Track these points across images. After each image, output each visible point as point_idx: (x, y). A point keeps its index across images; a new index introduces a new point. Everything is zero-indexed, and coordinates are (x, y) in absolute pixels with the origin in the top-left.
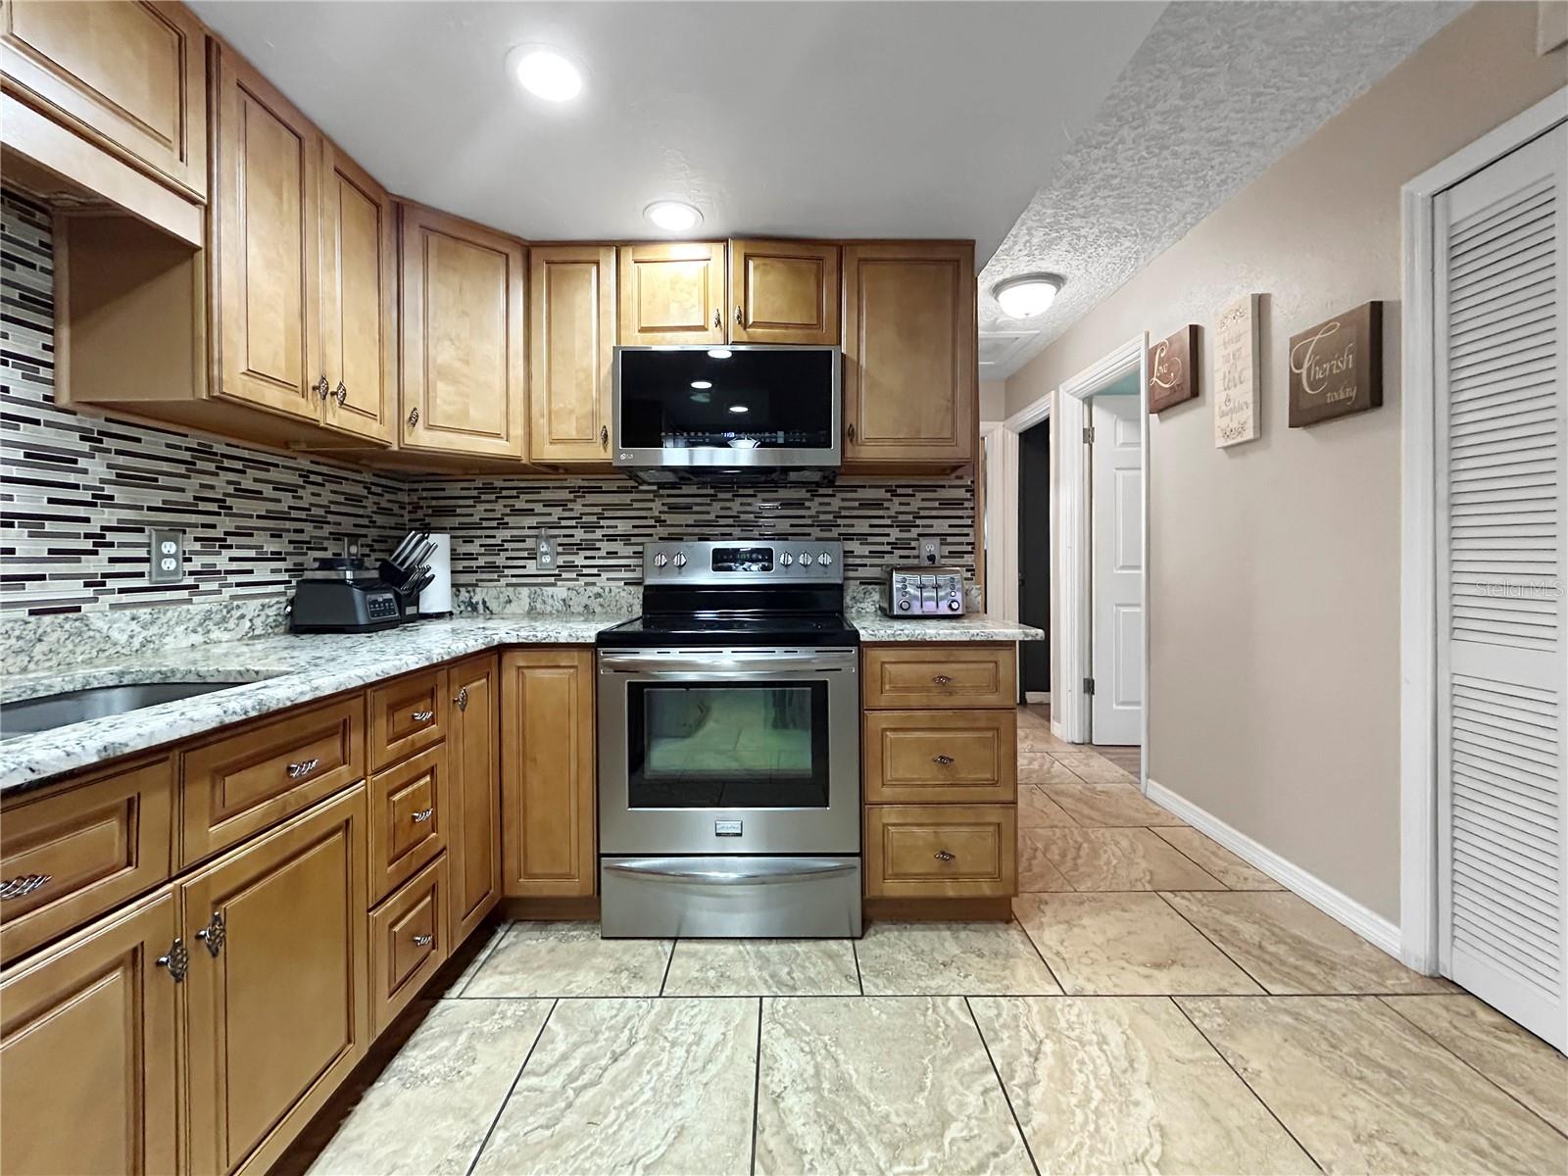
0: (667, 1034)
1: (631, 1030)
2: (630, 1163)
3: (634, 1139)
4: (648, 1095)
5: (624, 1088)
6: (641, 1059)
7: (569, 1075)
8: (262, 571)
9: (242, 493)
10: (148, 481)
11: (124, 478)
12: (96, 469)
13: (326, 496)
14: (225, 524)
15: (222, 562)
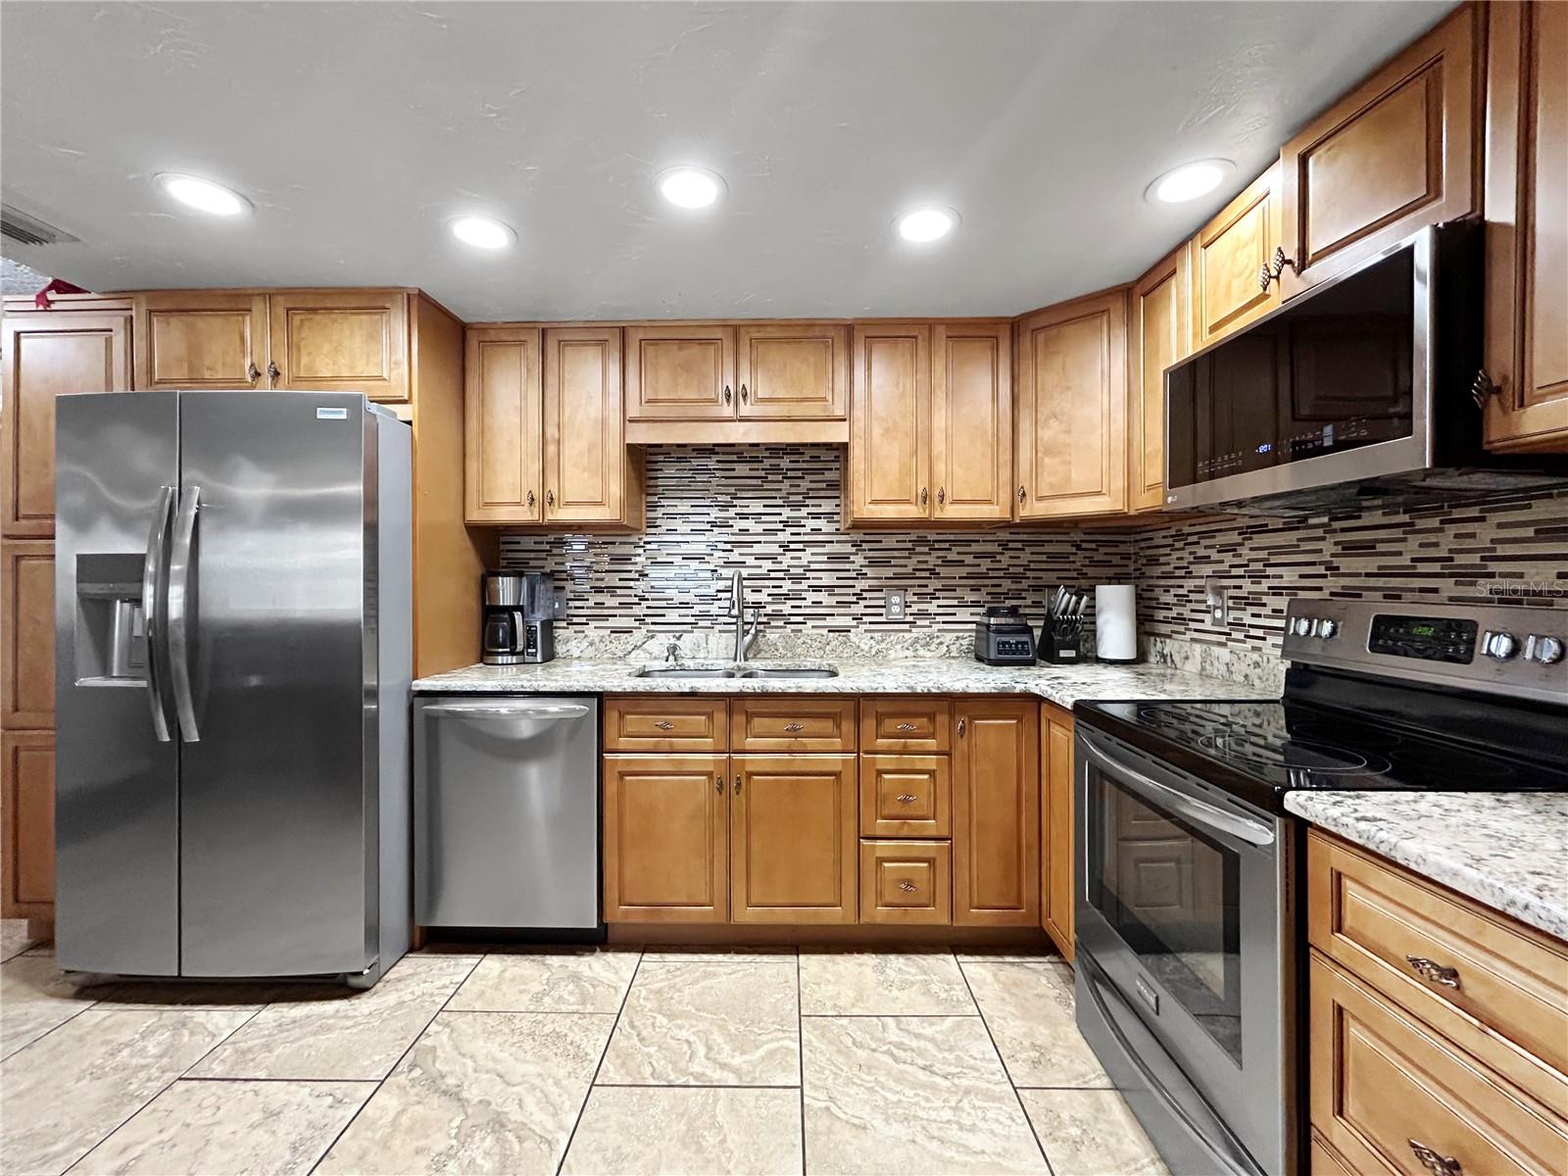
0: (965, 1101)
1: (961, 1072)
2: (830, 1098)
3: (850, 1096)
4: (894, 1098)
5: (897, 1081)
6: (934, 1087)
7: (902, 1043)
8: (964, 614)
9: (946, 563)
10: (885, 563)
11: (873, 563)
12: (859, 560)
13: (1025, 557)
14: (934, 584)
15: (932, 607)
